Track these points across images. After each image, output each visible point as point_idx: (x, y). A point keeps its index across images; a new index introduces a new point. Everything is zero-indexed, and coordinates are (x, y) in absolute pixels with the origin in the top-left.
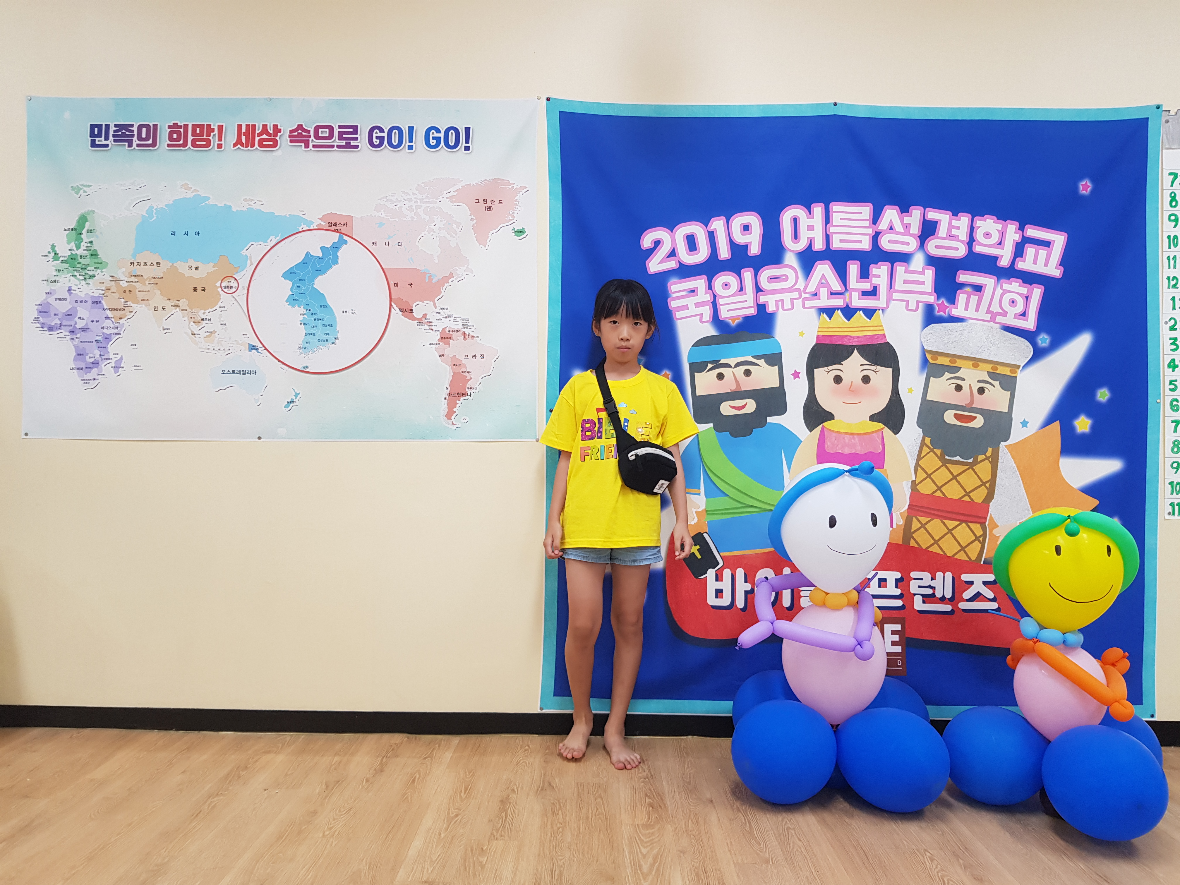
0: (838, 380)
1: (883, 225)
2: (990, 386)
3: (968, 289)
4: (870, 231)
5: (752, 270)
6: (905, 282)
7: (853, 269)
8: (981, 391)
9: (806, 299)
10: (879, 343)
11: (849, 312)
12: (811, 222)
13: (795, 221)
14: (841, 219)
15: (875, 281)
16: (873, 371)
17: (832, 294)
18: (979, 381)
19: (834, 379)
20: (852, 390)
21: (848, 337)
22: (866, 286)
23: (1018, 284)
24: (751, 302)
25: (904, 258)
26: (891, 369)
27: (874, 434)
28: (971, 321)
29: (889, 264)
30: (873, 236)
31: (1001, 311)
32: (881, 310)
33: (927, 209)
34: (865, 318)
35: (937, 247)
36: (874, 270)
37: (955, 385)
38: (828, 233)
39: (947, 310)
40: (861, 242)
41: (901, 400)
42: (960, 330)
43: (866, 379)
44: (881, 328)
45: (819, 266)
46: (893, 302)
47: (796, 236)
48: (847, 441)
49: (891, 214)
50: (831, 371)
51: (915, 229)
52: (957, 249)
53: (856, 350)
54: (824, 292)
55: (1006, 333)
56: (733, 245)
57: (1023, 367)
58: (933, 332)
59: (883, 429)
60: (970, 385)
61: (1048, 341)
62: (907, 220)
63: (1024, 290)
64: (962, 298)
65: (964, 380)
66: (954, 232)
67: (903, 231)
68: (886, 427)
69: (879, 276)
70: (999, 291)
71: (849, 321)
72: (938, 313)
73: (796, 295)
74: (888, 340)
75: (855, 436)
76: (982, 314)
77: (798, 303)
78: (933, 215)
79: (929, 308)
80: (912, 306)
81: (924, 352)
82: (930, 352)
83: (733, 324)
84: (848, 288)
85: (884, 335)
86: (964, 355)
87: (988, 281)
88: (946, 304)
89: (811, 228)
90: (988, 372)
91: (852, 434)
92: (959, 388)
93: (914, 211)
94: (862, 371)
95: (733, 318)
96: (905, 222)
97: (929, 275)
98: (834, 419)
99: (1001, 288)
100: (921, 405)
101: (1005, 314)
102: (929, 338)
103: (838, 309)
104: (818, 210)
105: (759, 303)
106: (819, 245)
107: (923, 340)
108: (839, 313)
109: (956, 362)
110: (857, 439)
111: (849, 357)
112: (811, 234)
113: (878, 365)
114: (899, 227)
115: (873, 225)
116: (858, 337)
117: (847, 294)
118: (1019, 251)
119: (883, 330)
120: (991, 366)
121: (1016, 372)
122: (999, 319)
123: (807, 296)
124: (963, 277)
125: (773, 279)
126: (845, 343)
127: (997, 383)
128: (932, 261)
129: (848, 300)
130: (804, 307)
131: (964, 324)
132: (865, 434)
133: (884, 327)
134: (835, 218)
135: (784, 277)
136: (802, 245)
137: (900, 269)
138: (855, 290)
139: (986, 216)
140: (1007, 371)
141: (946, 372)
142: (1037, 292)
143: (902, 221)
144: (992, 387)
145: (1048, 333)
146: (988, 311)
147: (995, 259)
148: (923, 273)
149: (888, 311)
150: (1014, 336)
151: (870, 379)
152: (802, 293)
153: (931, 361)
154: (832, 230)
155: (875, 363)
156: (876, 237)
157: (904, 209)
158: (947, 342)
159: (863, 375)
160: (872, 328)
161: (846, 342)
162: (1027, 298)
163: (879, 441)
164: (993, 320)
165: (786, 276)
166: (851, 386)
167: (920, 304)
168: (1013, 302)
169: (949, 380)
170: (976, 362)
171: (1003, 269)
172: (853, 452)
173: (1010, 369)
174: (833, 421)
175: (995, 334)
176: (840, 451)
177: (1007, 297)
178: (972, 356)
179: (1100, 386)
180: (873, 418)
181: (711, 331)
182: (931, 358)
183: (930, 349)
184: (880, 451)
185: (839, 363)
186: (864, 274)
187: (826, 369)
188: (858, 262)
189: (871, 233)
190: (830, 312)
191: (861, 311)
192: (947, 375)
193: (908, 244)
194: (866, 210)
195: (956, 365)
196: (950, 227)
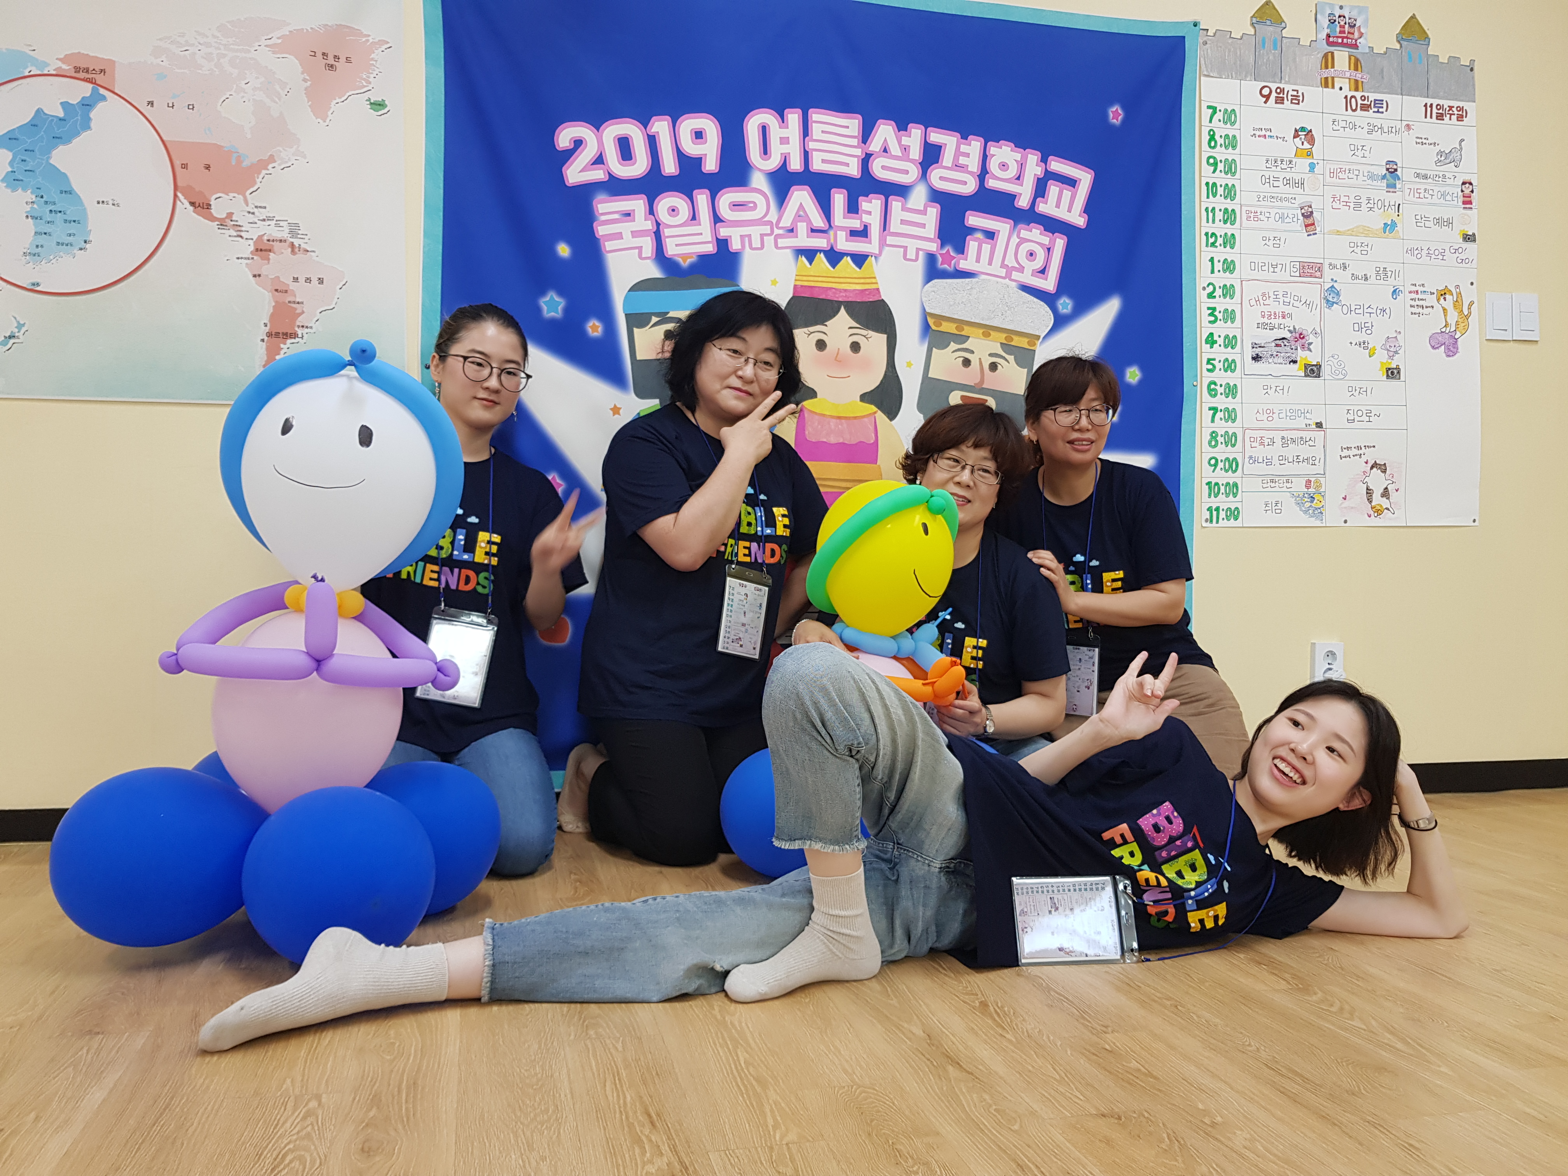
0: (821, 345)
1: (875, 145)
2: (1004, 361)
3: (979, 235)
4: (858, 152)
5: (707, 191)
6: (903, 222)
7: (839, 199)
8: (993, 367)
9: (778, 237)
10: (871, 300)
11: (834, 257)
12: (784, 133)
13: (764, 130)
14: (823, 132)
15: (866, 218)
16: (864, 336)
17: (813, 231)
18: (991, 355)
19: (816, 344)
20: (838, 359)
21: (834, 290)
22: (856, 224)
23: (1039, 231)
24: (708, 236)
25: (901, 191)
26: (885, 336)
27: (866, 420)
28: (983, 277)
29: (882, 197)
30: (863, 159)
31: (1017, 266)
32: (873, 257)
33: (929, 129)
34: (854, 266)
35: (941, 178)
36: (865, 204)
37: (962, 359)
38: (806, 149)
39: (953, 262)
40: (847, 165)
41: (898, 376)
42: (969, 288)
43: (855, 347)
44: (873, 281)
45: (795, 192)
46: (887, 248)
47: (765, 150)
48: (833, 427)
49: (885, 131)
50: (812, 333)
51: (916, 153)
52: (965, 183)
53: (842, 308)
54: (802, 228)
55: (1024, 293)
56: (681, 156)
57: (1044, 338)
58: (935, 289)
59: (875, 413)
60: (980, 359)
61: (1070, 307)
62: (905, 141)
63: (1046, 240)
64: (972, 246)
65: (972, 352)
66: (962, 160)
67: (901, 155)
68: (879, 412)
69: (869, 213)
70: (1015, 240)
71: (834, 268)
72: (941, 266)
73: (767, 229)
74: (883, 297)
75: (843, 421)
76: (996, 268)
77: (769, 241)
78: (936, 137)
79: (931, 258)
80: (911, 255)
81: (925, 315)
82: (933, 315)
83: (685, 264)
84: (832, 225)
85: (878, 289)
86: (972, 321)
87: (1001, 226)
88: (952, 254)
89: (784, 141)
90: (1001, 343)
91: (839, 418)
92: (967, 363)
93: (913, 130)
94: (851, 335)
95: (685, 256)
96: (903, 143)
97: (934, 212)
98: (816, 397)
99: (1018, 236)
100: (922, 383)
101: (1021, 269)
102: (931, 297)
103: (820, 251)
104: (794, 117)
105: (719, 237)
106: (795, 165)
107: (924, 299)
108: (821, 257)
109: (963, 330)
110: (845, 425)
111: (834, 316)
112: (785, 149)
113: (869, 329)
114: (895, 150)
115: (863, 145)
116: (845, 290)
117: (832, 233)
118: (1040, 190)
119: (877, 283)
120: (1004, 335)
121: (1035, 344)
122: (1015, 275)
123: (781, 232)
124: (973, 220)
125: (737, 206)
126: (829, 298)
127: (1011, 358)
128: (937, 196)
129: (832, 241)
130: (776, 247)
131: (974, 280)
132: (855, 418)
133: (878, 280)
134: (816, 130)
135: (752, 205)
136: (773, 163)
137: (896, 204)
138: (842, 228)
139: (1001, 142)
140: (1023, 343)
141: (952, 343)
142: (1060, 243)
143: (899, 141)
144: (1006, 362)
145: (1071, 296)
146: (1003, 265)
147: (1012, 197)
148: (924, 212)
149: (881, 259)
150: (1032, 298)
151: (860, 347)
152: (775, 229)
153: (934, 327)
154: (811, 145)
155: (867, 326)
156: (866, 160)
157: (902, 126)
158: (952, 303)
159: (851, 341)
160: (862, 281)
161: (830, 296)
162: (1049, 249)
163: (872, 428)
164: (1008, 276)
165: (754, 203)
166: (838, 354)
167: (921, 253)
168: (1031, 254)
169: (955, 353)
170: (987, 330)
171: (1020, 210)
172: (841, 441)
173: (1026, 340)
174: (815, 399)
175: (1011, 295)
176: (825, 440)
177: (1025, 248)
178: (982, 322)
179: (1130, 364)
180: (865, 398)
181: (654, 272)
182: (935, 324)
183: (932, 311)
184: (872, 441)
185: (822, 322)
186: (853, 208)
187: (805, 330)
188: (845, 191)
189: (860, 154)
190: (810, 254)
191: (849, 258)
192: (953, 346)
193: (907, 172)
194: (853, 124)
195: (963, 333)
196: (958, 153)
